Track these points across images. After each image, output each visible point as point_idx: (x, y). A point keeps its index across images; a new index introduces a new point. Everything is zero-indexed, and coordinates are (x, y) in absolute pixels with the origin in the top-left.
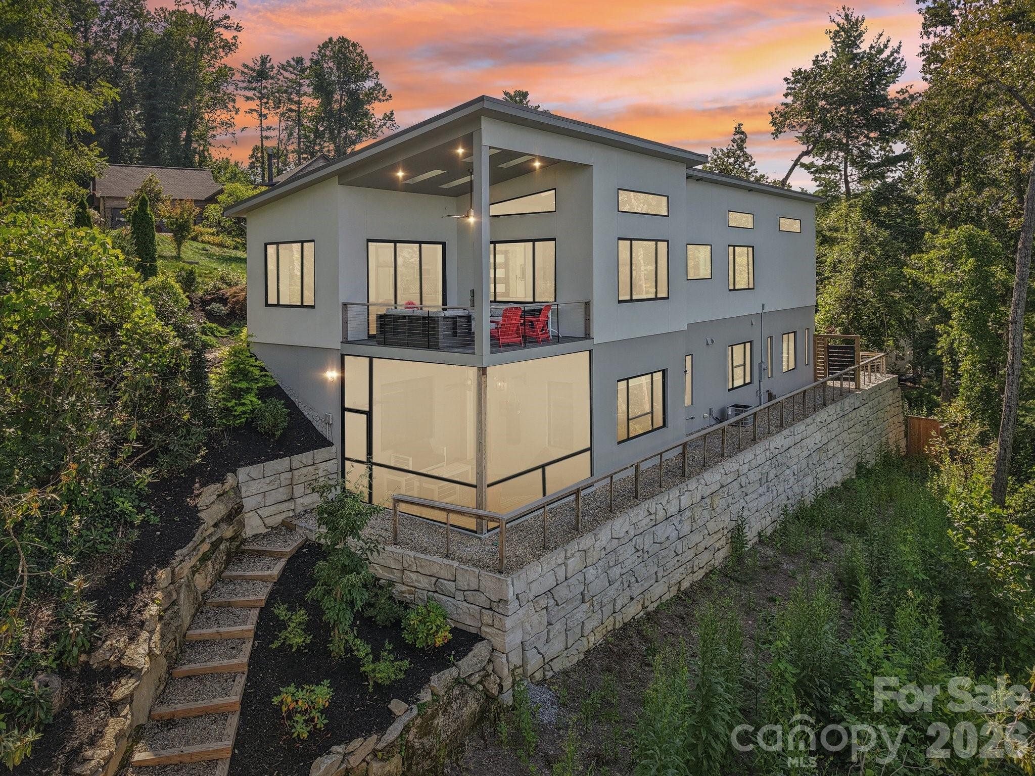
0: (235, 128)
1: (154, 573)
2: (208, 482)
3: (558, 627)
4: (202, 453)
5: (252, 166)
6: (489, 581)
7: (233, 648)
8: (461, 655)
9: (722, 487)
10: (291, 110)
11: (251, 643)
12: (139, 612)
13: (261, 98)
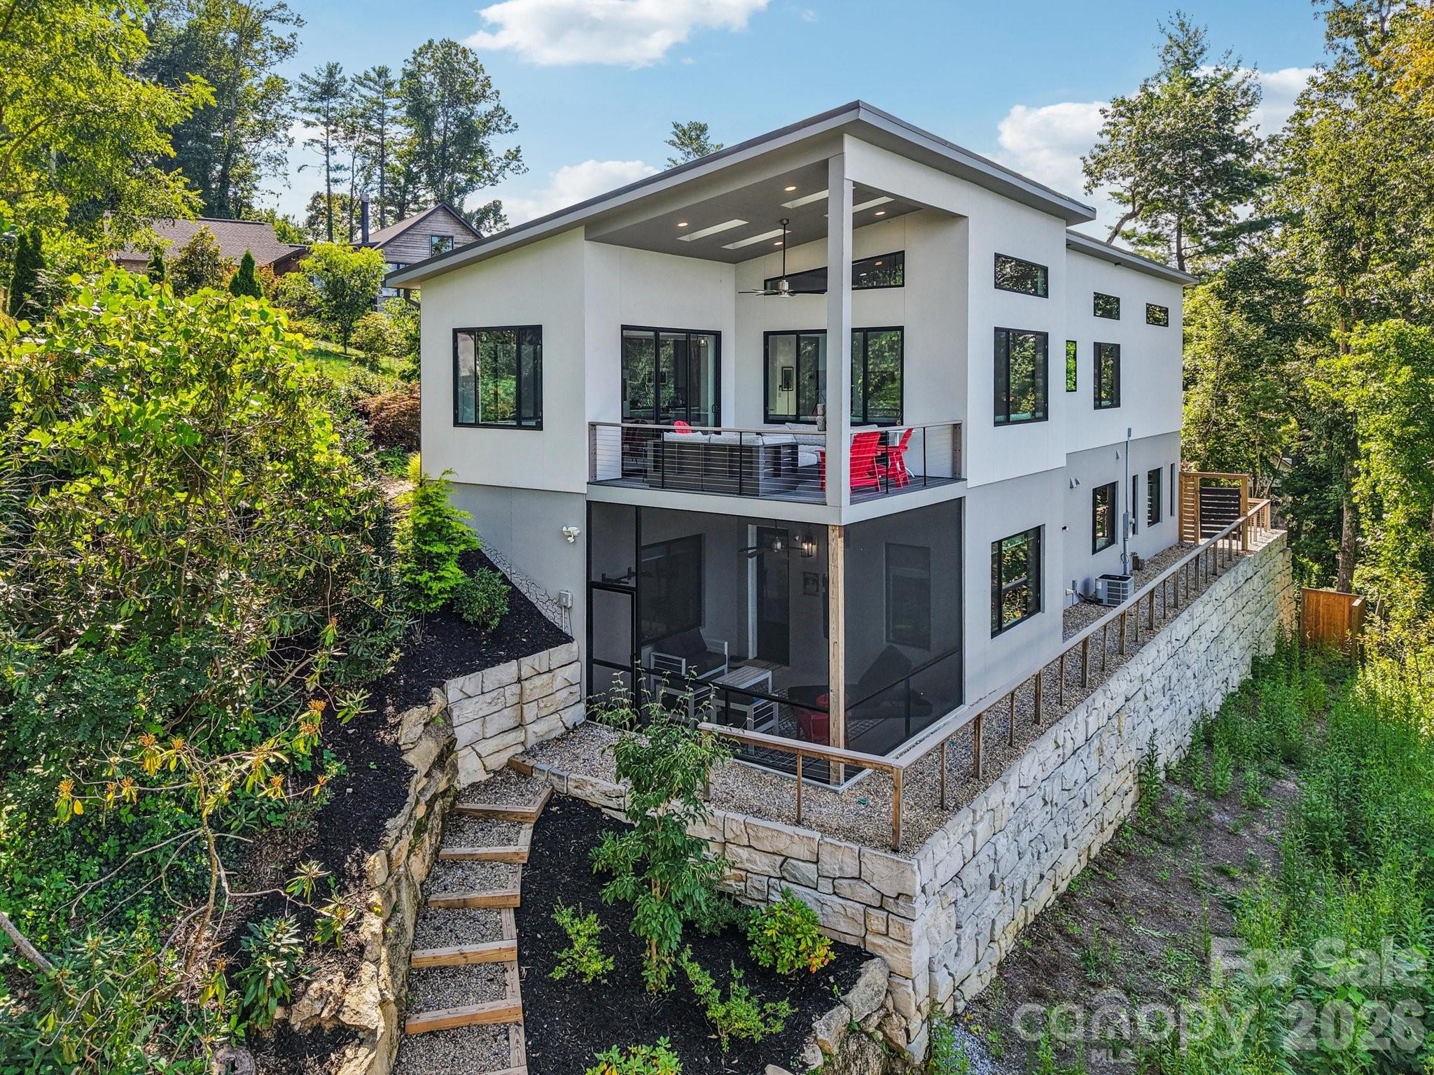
0: (288, 167)
1: (360, 860)
2: (407, 703)
3: (969, 930)
4: (394, 657)
5: (312, 222)
6: (879, 865)
7: (491, 980)
8: (849, 983)
9: (1127, 700)
10: (370, 143)
11: (516, 970)
12: (352, 928)
13: (326, 124)
